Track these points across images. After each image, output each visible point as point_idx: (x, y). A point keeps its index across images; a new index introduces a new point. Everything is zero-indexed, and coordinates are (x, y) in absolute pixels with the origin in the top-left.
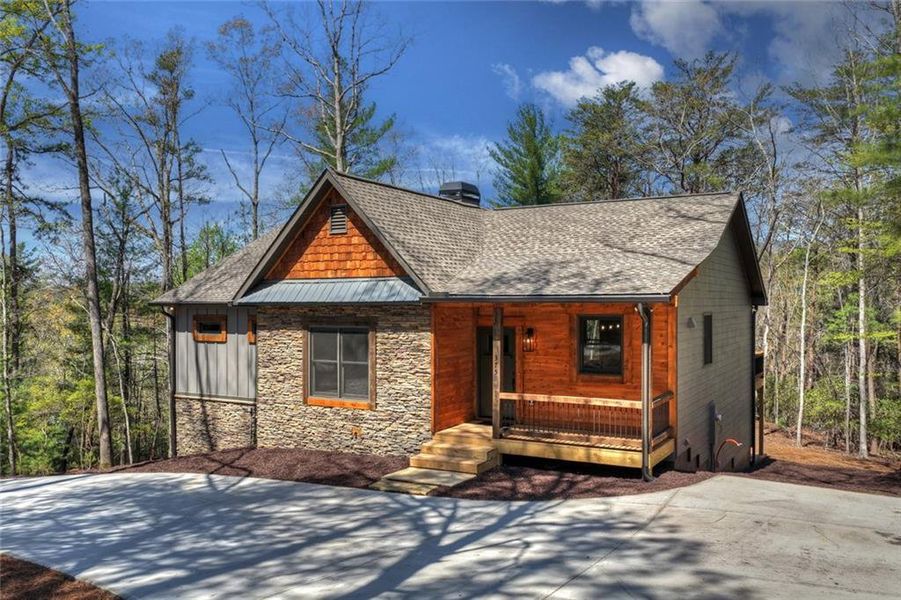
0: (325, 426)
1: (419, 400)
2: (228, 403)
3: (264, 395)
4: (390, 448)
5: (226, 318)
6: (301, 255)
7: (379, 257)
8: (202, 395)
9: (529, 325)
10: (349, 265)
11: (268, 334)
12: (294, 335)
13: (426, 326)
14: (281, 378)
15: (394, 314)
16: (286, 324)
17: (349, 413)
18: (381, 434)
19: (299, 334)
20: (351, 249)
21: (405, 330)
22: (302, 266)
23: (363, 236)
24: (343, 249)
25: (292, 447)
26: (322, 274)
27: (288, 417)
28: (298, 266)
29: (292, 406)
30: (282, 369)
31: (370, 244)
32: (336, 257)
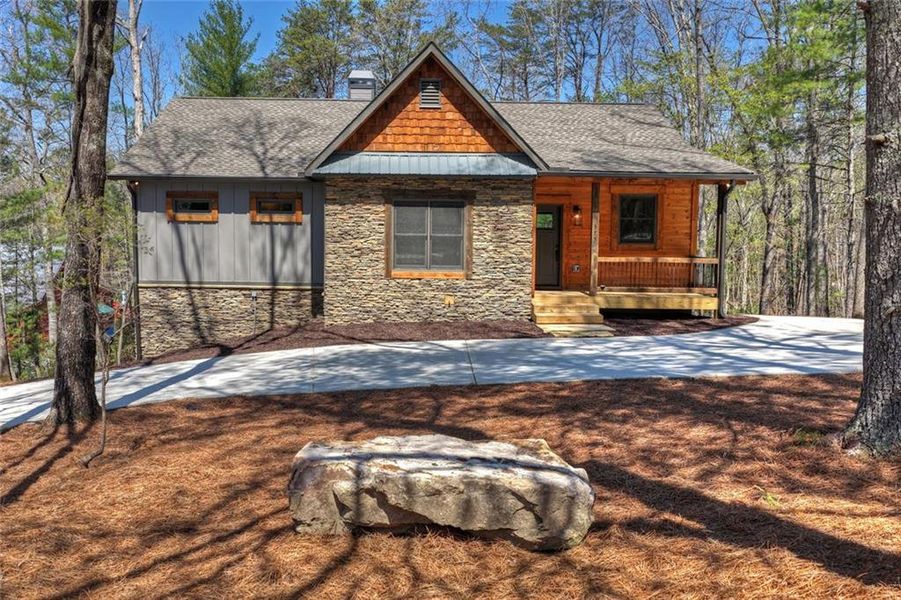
0: (413, 298)
1: (519, 266)
2: (221, 289)
3: (334, 271)
4: (487, 313)
5: (215, 196)
6: (384, 127)
7: (477, 133)
8: (188, 282)
9: (574, 203)
10: (442, 139)
11: (340, 208)
12: (374, 208)
13: (529, 199)
14: (356, 253)
15: (494, 188)
16: (363, 198)
17: (441, 283)
18: (478, 300)
19: (381, 208)
20: (445, 124)
21: (506, 203)
22: (384, 138)
23: (460, 112)
24: (435, 124)
25: (369, 321)
26: (410, 148)
27: (366, 292)
28: (380, 138)
29: (371, 281)
30: (358, 243)
31: (468, 120)
32: (427, 131)
